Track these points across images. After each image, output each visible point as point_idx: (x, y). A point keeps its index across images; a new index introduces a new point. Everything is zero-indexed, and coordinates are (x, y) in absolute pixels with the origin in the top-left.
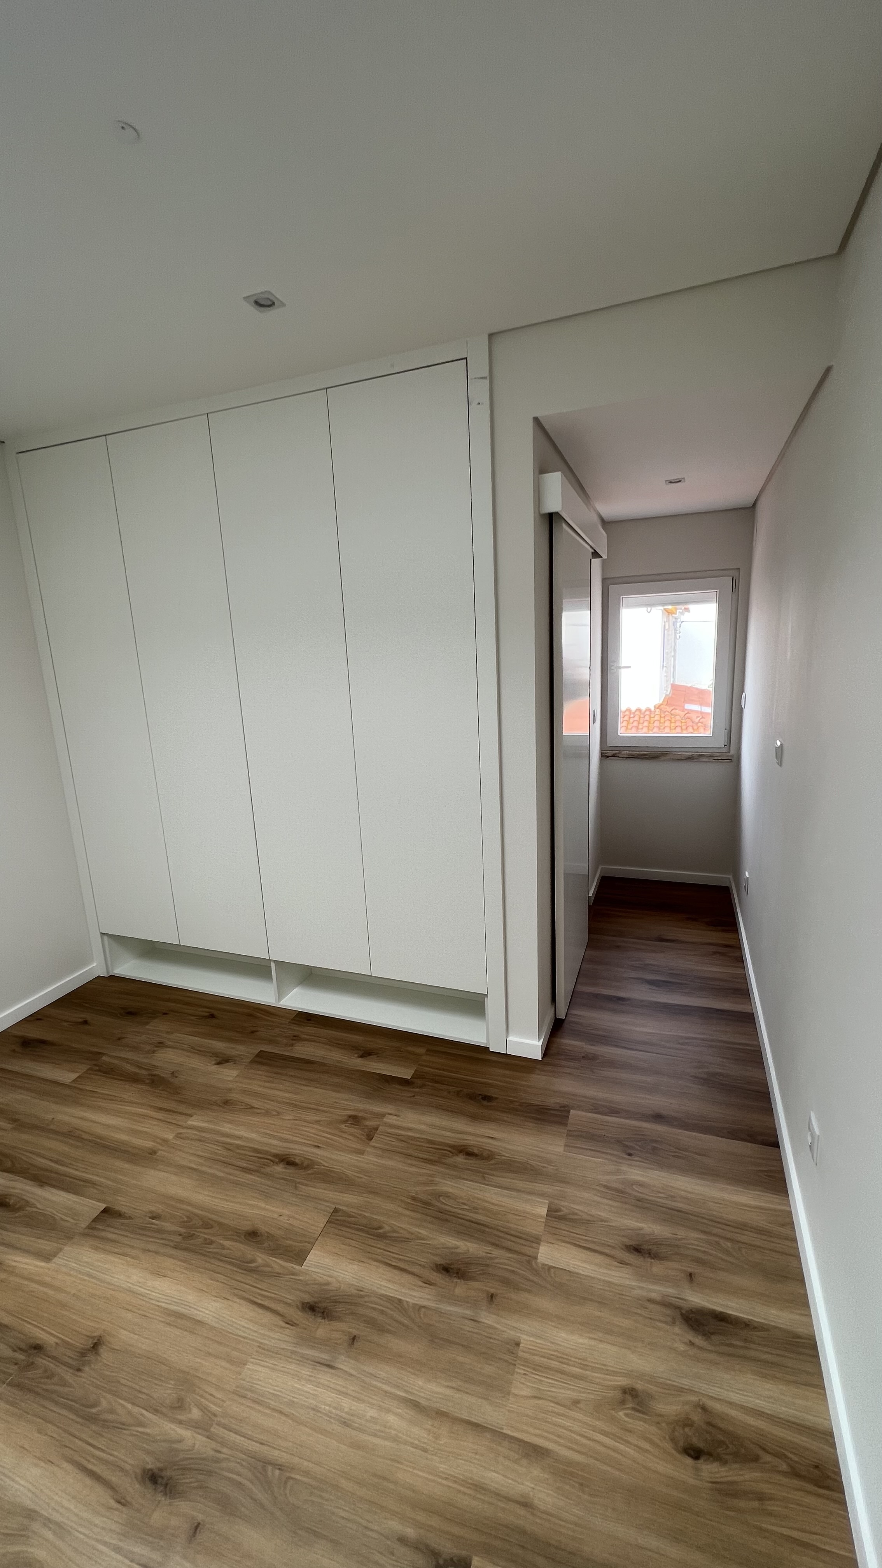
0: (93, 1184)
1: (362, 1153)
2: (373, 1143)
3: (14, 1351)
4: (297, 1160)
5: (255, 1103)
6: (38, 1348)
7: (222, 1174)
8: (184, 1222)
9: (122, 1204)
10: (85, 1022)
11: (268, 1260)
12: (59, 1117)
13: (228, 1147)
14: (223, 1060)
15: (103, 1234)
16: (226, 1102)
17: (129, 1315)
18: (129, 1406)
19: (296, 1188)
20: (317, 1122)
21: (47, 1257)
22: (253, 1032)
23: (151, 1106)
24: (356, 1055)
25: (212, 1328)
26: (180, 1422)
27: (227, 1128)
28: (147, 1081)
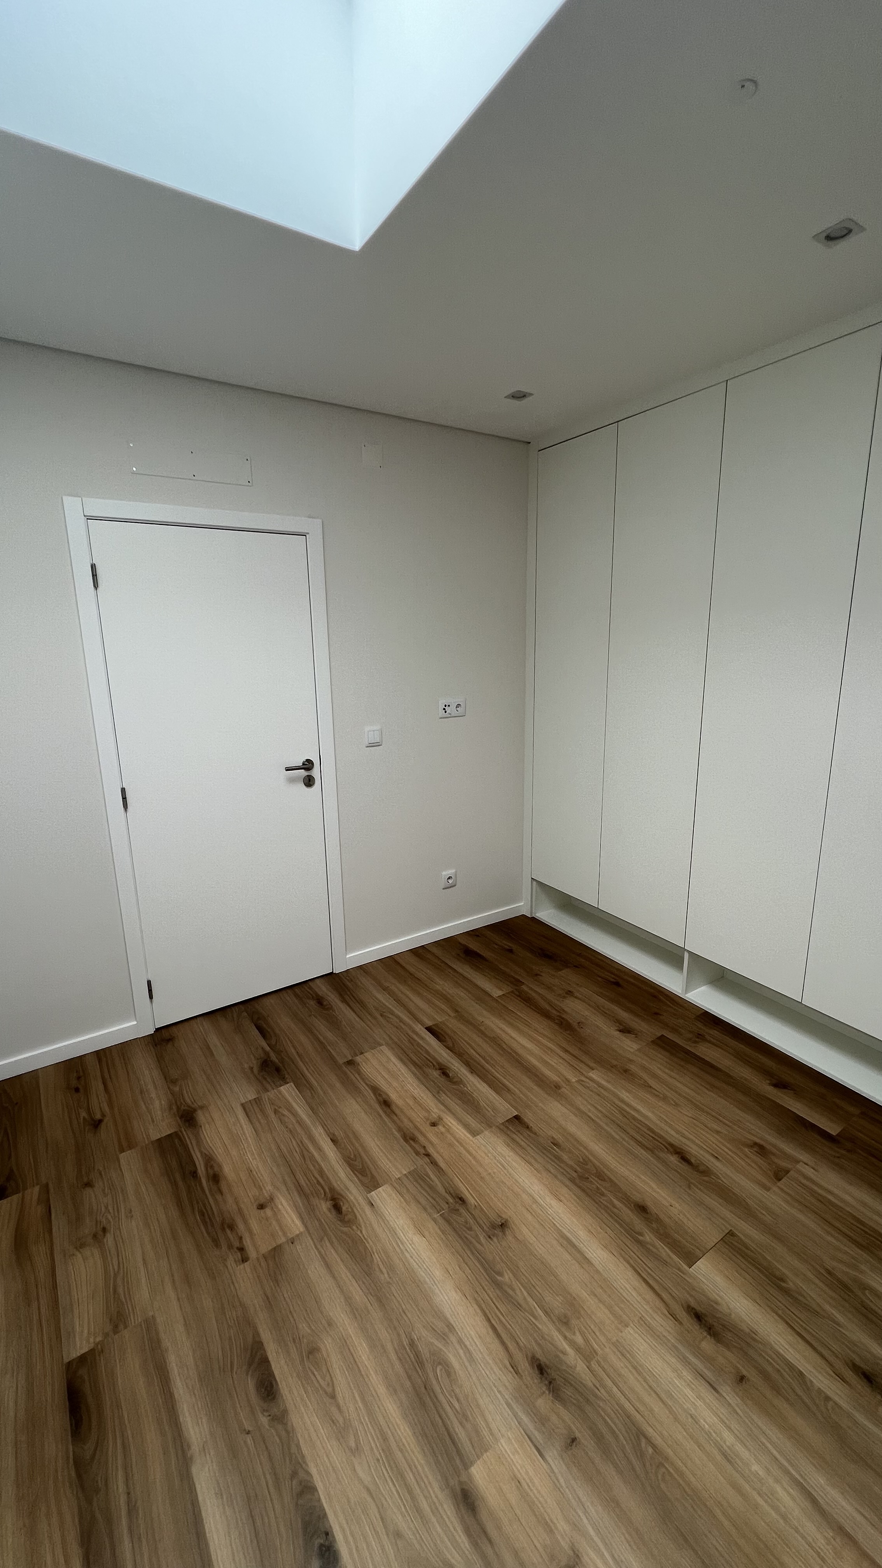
0: (509, 1090)
1: (768, 1189)
2: (779, 1184)
3: (446, 1192)
4: (693, 1161)
5: (652, 1082)
6: (462, 1200)
7: (617, 1137)
8: (579, 1161)
9: (529, 1117)
10: (511, 951)
11: (655, 1242)
12: (487, 1022)
13: (622, 1111)
14: (626, 1030)
15: (514, 1136)
16: (626, 1071)
17: (530, 1217)
18: (525, 1294)
19: (689, 1187)
20: (718, 1132)
21: (474, 1133)
22: (656, 1014)
23: (558, 1045)
24: (768, 1082)
25: (597, 1271)
26: (565, 1338)
27: (624, 1095)
28: (556, 1021)
